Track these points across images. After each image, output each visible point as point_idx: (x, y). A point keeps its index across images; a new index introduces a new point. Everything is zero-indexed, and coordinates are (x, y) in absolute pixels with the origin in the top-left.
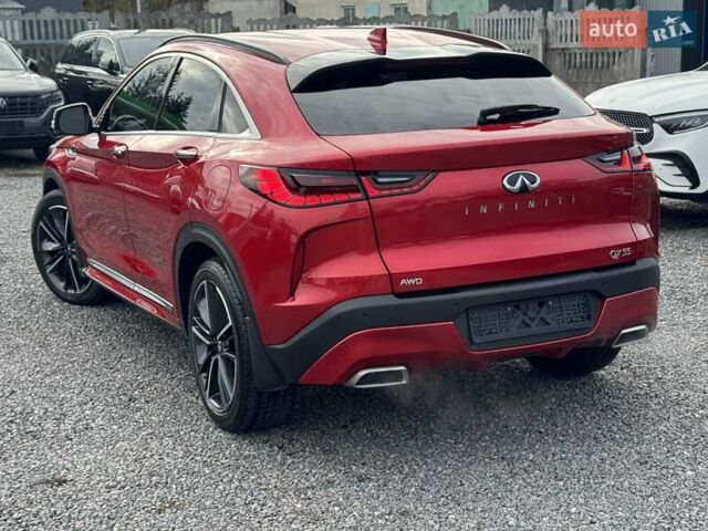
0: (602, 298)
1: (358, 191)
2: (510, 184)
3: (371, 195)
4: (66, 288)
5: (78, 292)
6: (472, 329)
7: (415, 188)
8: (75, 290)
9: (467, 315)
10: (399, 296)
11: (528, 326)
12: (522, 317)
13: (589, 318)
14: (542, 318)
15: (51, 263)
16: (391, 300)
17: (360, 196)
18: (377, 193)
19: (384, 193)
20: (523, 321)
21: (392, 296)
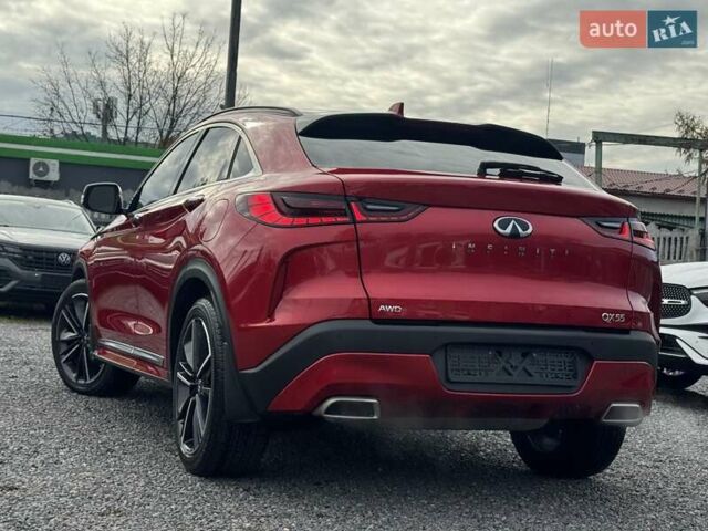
0: (591, 360)
1: (346, 215)
2: (501, 227)
3: (358, 219)
4: (77, 378)
5: (89, 382)
6: (449, 367)
7: (403, 218)
8: (86, 380)
9: (446, 351)
10: (377, 321)
11: (510, 374)
12: (503, 363)
13: (575, 377)
14: (525, 369)
15: (65, 353)
16: (368, 325)
17: (347, 219)
18: (364, 218)
19: (371, 219)
20: (504, 368)
21: (369, 322)
